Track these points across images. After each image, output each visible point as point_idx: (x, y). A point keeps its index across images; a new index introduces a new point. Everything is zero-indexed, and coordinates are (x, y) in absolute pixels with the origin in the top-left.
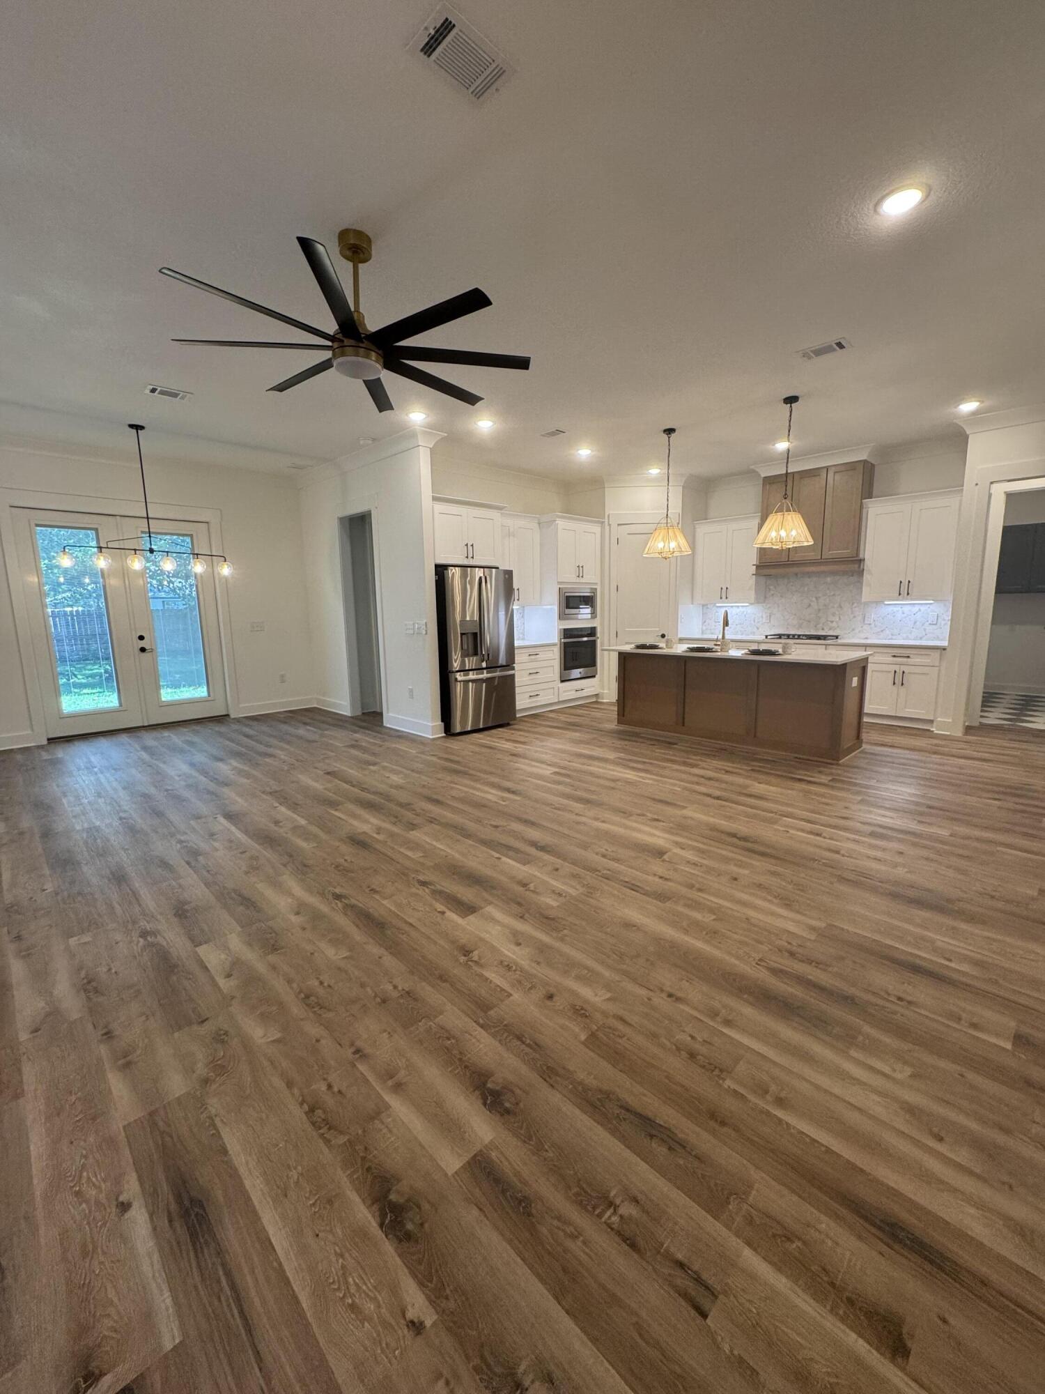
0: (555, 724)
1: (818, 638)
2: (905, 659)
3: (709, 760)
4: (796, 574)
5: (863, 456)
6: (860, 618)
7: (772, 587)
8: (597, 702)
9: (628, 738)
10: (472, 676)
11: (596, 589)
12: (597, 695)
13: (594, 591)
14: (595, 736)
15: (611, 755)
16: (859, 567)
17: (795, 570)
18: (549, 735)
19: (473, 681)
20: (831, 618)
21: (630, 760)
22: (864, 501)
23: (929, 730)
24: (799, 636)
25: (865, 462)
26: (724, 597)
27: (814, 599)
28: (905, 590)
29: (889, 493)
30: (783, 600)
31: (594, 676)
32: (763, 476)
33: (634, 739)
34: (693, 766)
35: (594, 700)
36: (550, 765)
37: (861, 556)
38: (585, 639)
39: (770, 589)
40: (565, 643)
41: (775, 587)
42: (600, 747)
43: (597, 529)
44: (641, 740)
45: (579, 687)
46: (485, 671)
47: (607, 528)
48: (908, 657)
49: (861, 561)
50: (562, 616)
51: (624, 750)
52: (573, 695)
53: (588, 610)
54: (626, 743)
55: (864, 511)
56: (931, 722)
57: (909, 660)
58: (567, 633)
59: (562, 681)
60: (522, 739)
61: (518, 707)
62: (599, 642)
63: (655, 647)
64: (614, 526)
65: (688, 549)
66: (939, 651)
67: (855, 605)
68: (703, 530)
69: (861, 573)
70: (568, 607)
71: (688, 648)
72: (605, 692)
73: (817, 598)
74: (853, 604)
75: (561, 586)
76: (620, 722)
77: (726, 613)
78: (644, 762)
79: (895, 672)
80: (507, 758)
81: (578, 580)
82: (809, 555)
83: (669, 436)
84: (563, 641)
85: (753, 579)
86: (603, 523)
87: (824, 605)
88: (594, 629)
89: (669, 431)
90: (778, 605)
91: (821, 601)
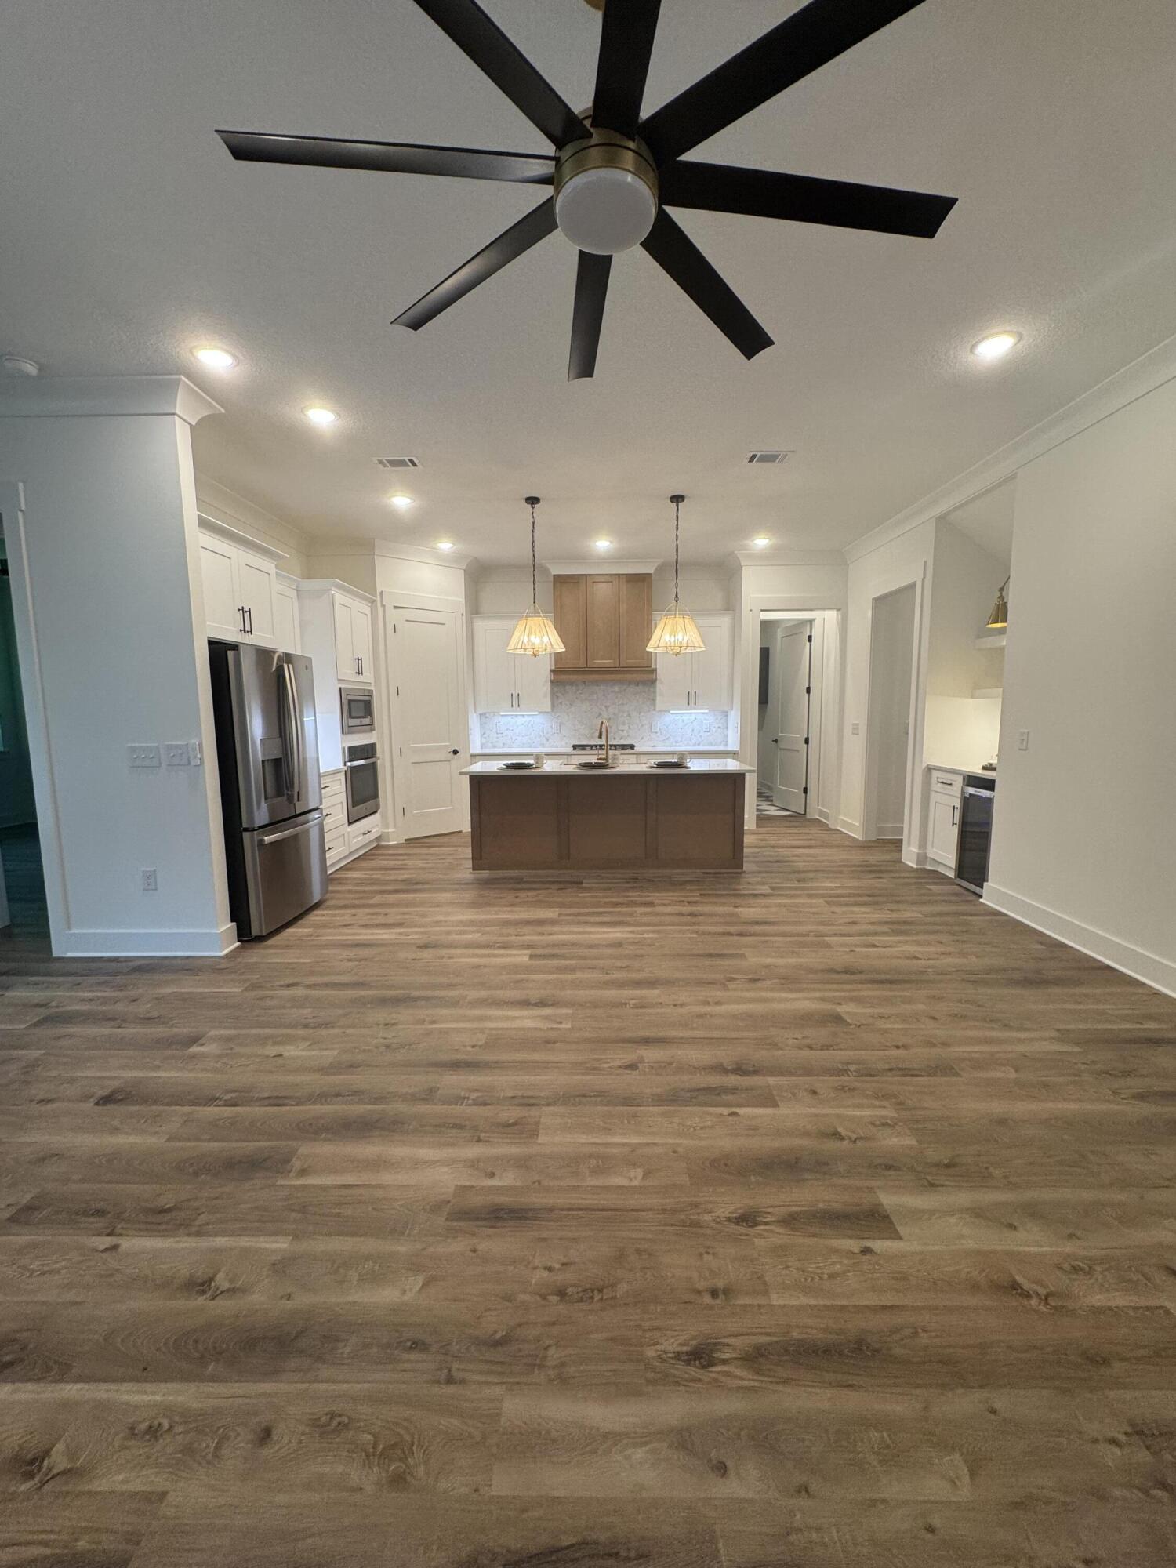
4: (584, 682)
5: (648, 569)
6: (647, 727)
7: (559, 695)
8: (379, 847)
11: (372, 691)
12: (379, 837)
13: (370, 694)
16: (651, 676)
20: (621, 727)
25: (651, 575)
26: (516, 705)
27: (603, 708)
28: (692, 699)
30: (573, 709)
31: (377, 812)
32: (553, 573)
35: (375, 844)
37: (653, 666)
38: (368, 760)
39: (558, 697)
40: (352, 768)
41: (563, 695)
43: (368, 608)
45: (364, 830)
49: (653, 671)
50: (347, 729)
52: (359, 841)
58: (352, 753)
59: (350, 823)
62: (379, 764)
64: (388, 608)
67: (643, 714)
68: (483, 624)
69: (653, 682)
70: (351, 715)
72: (391, 830)
74: (640, 713)
75: (343, 686)
81: (358, 679)
82: (607, 662)
83: (533, 508)
84: (349, 764)
85: (547, 687)
86: (373, 602)
87: (614, 714)
88: (373, 746)
89: (533, 501)
90: (568, 714)
91: (611, 710)
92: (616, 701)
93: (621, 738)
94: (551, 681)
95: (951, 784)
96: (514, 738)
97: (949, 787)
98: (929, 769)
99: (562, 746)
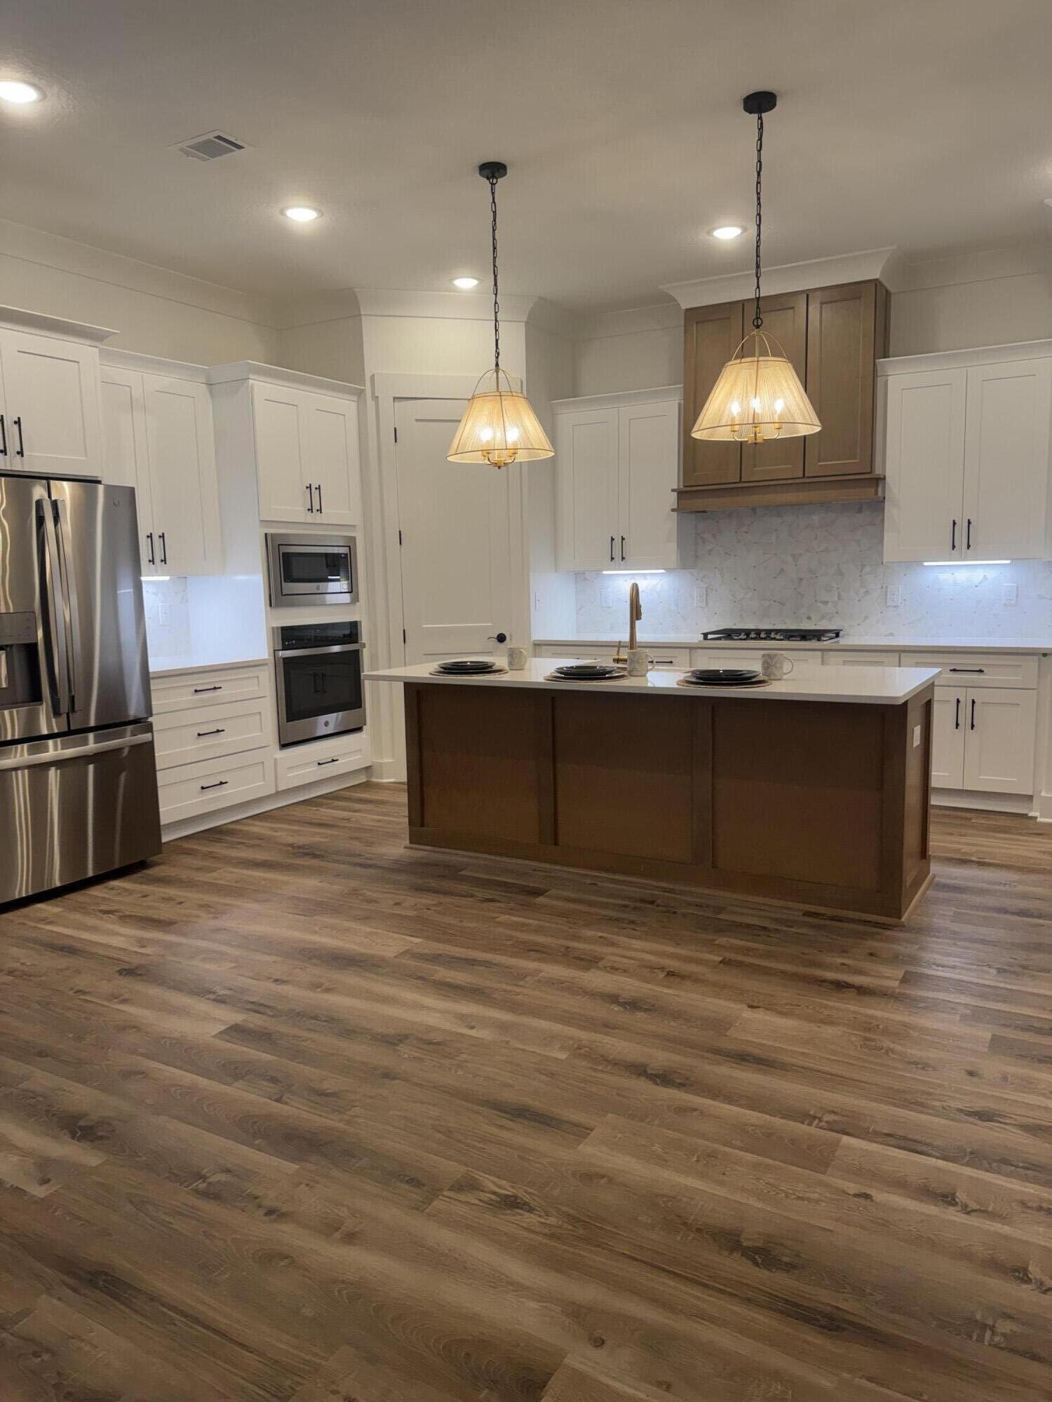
0: (260, 856)
1: (804, 635)
2: (975, 676)
3: (622, 940)
4: (754, 509)
5: (872, 272)
7: (708, 536)
8: (367, 785)
9: (433, 883)
10: (53, 751)
11: (353, 539)
12: (368, 769)
13: (351, 544)
14: (353, 884)
15: (390, 944)
16: (876, 492)
17: (756, 499)
18: (237, 891)
19: (58, 763)
20: (823, 595)
21: (436, 959)
22: (877, 361)
23: (1025, 816)
24: (768, 632)
25: (876, 282)
26: (617, 555)
27: (790, 559)
28: (961, 539)
29: (922, 346)
30: (734, 560)
31: (359, 729)
32: (684, 306)
33: (445, 884)
34: (589, 962)
35: (363, 779)
36: (221, 1001)
37: (878, 471)
38: (336, 649)
39: (704, 540)
40: (287, 661)
42: (366, 919)
43: (347, 405)
44: (463, 888)
45: (329, 756)
46: (91, 736)
47: (370, 403)
48: (981, 671)
49: (879, 480)
50: (277, 599)
51: (419, 924)
52: (310, 773)
53: (342, 585)
54: (429, 900)
55: (880, 380)
56: (1030, 798)
57: (981, 676)
58: (289, 636)
59: (284, 746)
60: (164, 912)
61: (165, 819)
62: (366, 656)
63: (484, 669)
64: (386, 403)
65: (547, 445)
66: (1036, 658)
67: (867, 569)
68: (571, 417)
69: (878, 505)
70: (289, 576)
71: (560, 671)
72: (386, 760)
73: (793, 556)
74: (863, 566)
75: (269, 531)
76: (415, 838)
77: (635, 591)
78: (472, 962)
79: (958, 701)
80: (106, 987)
81: (310, 518)
82: (780, 470)
83: (493, 184)
84: (281, 654)
85: (672, 521)
86: (360, 394)
87: (810, 571)
88: (354, 626)
89: (493, 170)
90: (721, 571)
91: (803, 562)
92: (815, 544)
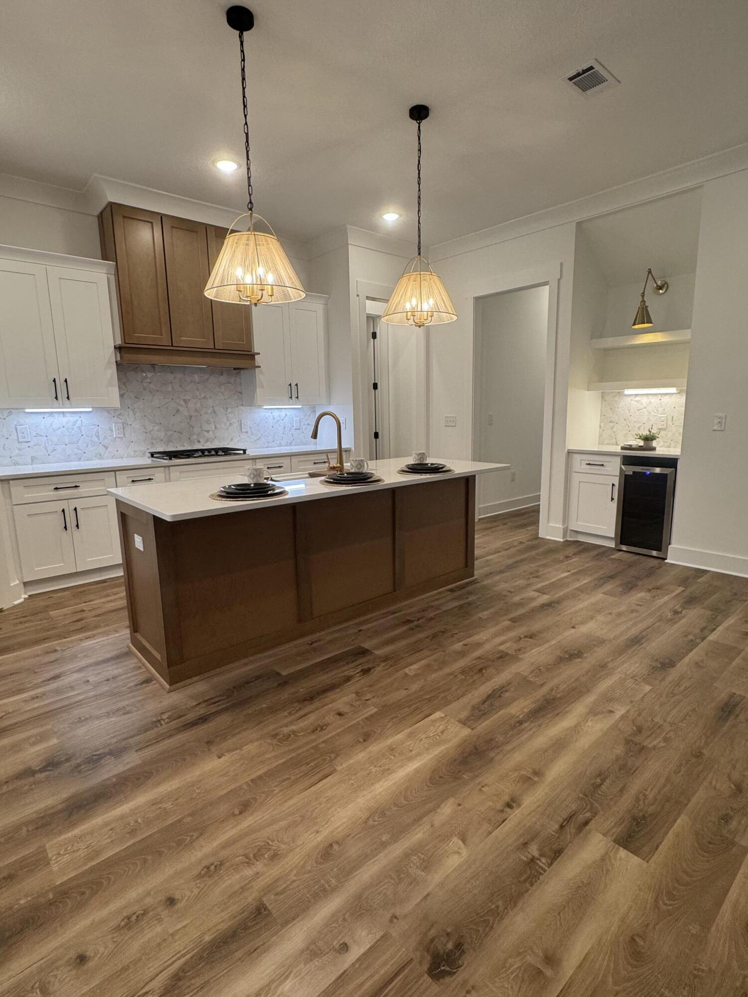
28: (294, 392)
30: (143, 404)
82: (198, 342)
85: (113, 370)
87: (196, 411)
90: (133, 410)
91: (191, 405)
92: (197, 393)
93: (207, 441)
94: (118, 364)
95: (603, 465)
96: (50, 449)
97: (602, 468)
98: (570, 453)
99: (129, 456)
